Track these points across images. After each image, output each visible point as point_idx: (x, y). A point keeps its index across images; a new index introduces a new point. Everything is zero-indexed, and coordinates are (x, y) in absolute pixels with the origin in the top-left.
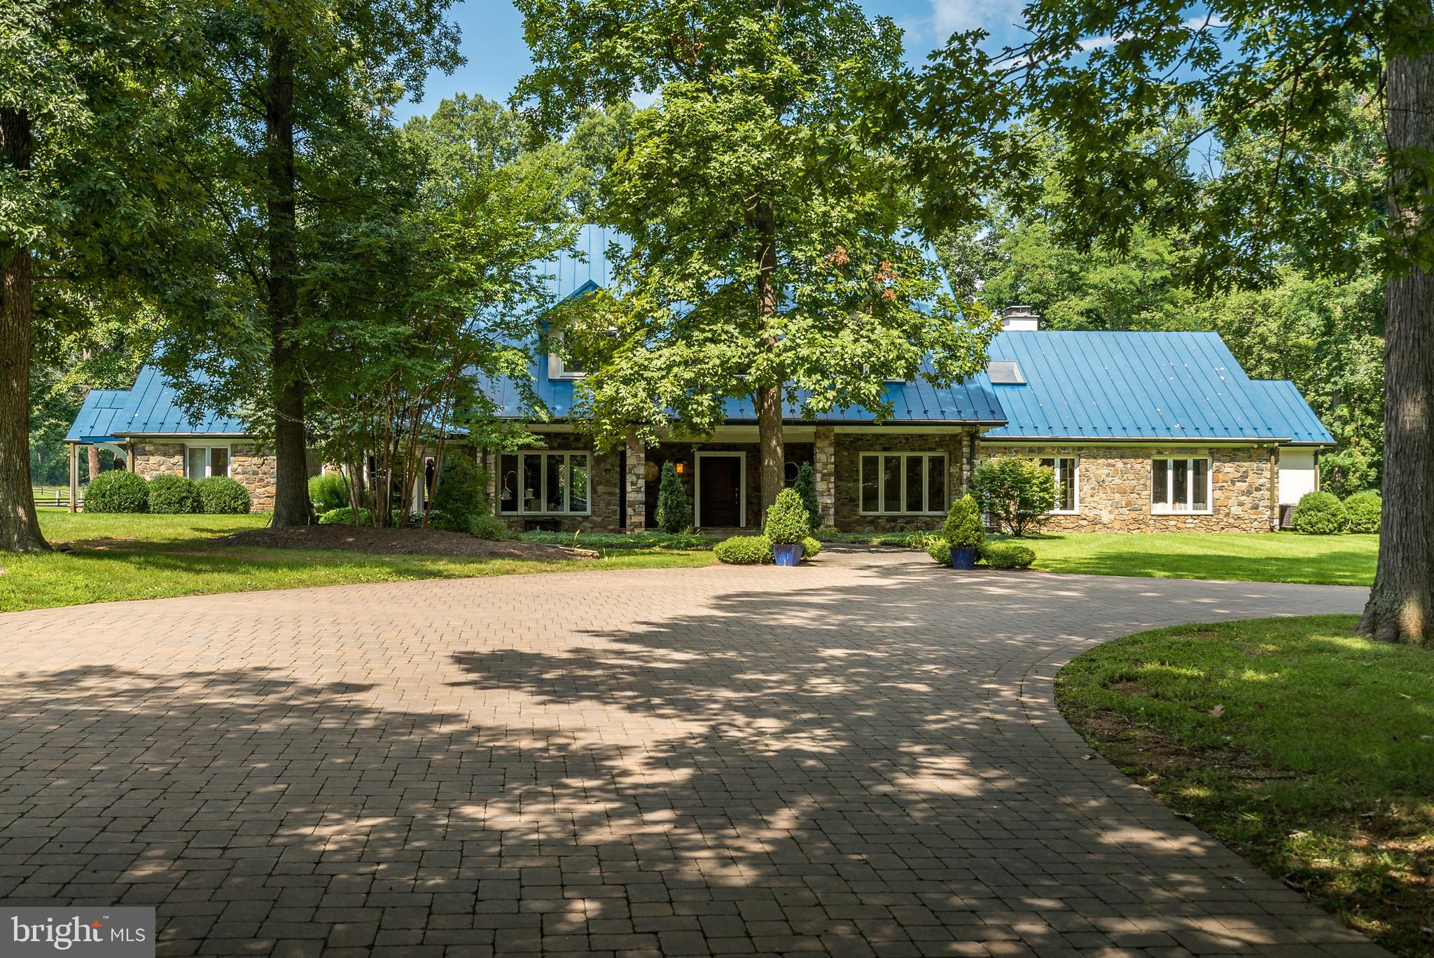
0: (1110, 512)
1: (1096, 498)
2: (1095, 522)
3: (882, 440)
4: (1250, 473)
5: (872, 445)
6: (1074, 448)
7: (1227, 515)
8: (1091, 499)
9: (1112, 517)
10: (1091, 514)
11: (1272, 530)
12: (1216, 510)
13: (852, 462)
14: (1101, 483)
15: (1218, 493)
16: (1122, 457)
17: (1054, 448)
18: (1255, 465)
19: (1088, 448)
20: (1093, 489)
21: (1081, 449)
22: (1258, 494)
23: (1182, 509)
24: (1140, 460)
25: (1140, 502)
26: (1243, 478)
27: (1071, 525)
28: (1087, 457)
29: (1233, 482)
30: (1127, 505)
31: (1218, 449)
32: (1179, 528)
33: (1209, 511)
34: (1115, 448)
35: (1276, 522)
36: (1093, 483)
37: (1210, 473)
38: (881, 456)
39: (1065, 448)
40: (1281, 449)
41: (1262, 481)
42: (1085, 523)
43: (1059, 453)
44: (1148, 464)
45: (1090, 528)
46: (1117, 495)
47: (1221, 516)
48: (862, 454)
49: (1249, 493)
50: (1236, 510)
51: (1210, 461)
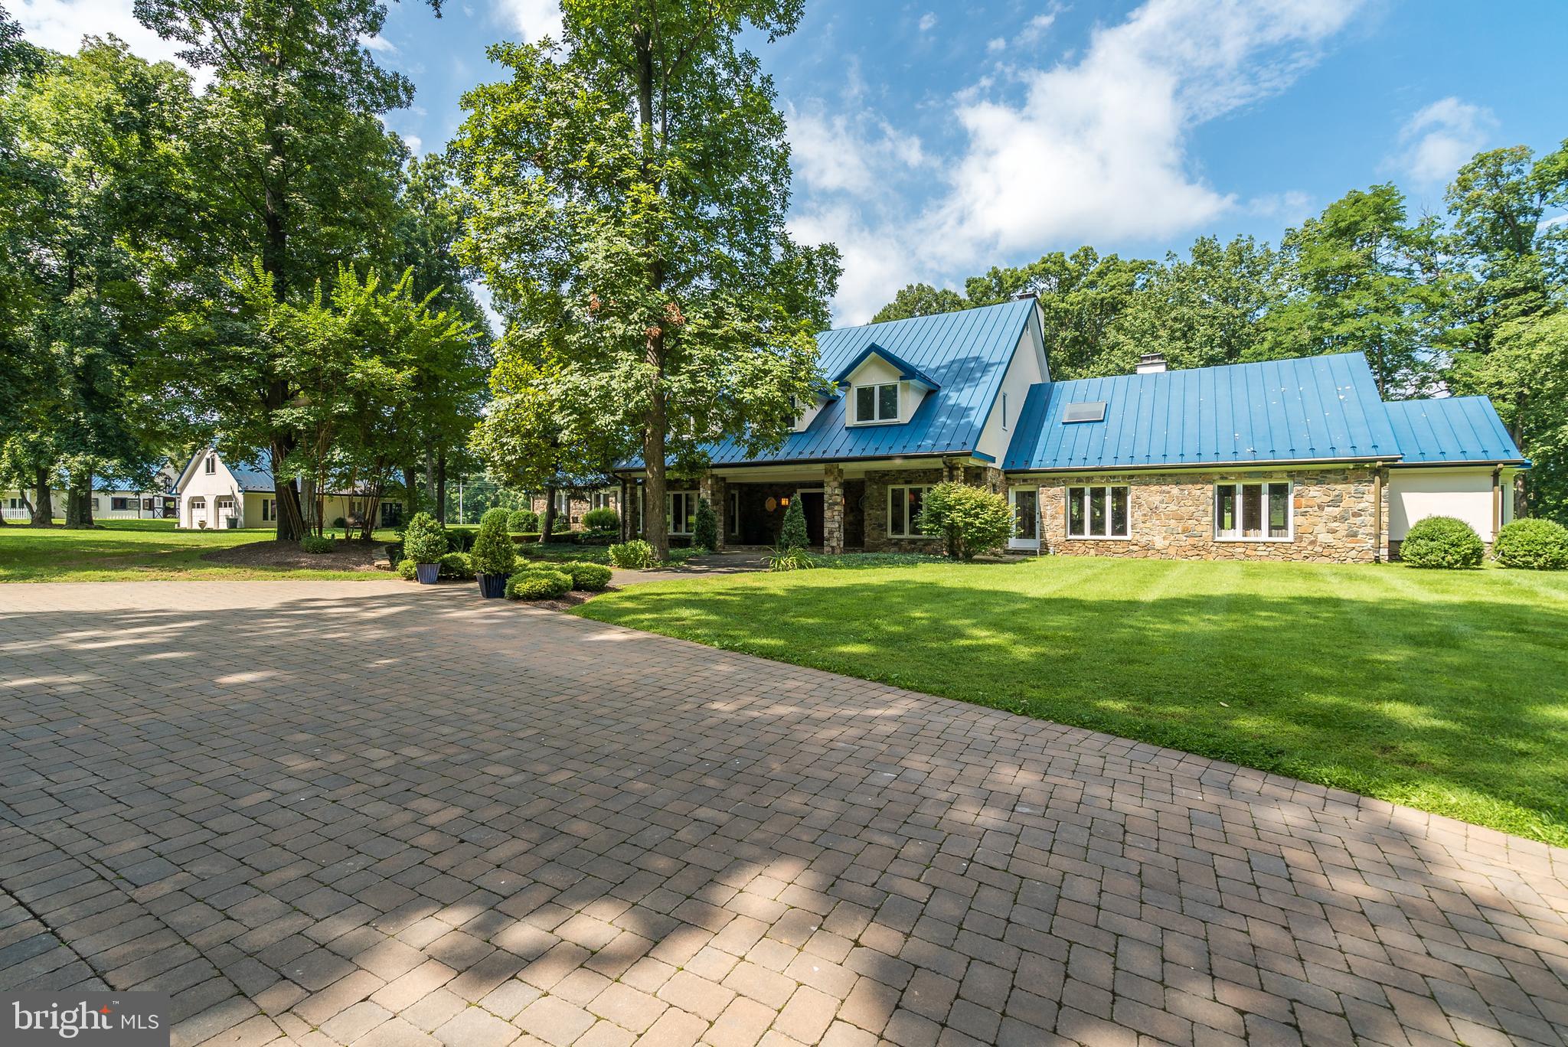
0: (1164, 538)
1: (1148, 524)
2: (1147, 548)
3: (904, 475)
4: (1346, 497)
5: (896, 479)
6: (1124, 477)
7: (1313, 543)
8: (1142, 525)
9: (1167, 543)
10: (1144, 540)
11: (1377, 560)
12: (1299, 538)
13: (881, 494)
14: (1154, 510)
15: (1300, 520)
16: (1177, 484)
17: (1102, 477)
18: (1352, 488)
19: (1139, 476)
20: (1145, 515)
21: (1131, 477)
22: (1358, 520)
23: (1253, 536)
24: (1199, 486)
25: (1199, 528)
26: (1335, 502)
27: (1121, 550)
28: (1139, 484)
29: (1321, 508)
30: (1184, 532)
31: (1300, 473)
32: (1248, 556)
33: (1290, 538)
34: (1170, 475)
35: (1384, 552)
36: (1145, 509)
37: (1291, 498)
38: (906, 488)
39: (1114, 477)
40: (1391, 471)
41: (1362, 506)
42: (1136, 548)
43: (1108, 481)
44: (1210, 490)
45: (1142, 554)
46: (1173, 522)
47: (1304, 544)
48: (890, 487)
49: (1343, 519)
50: (1324, 538)
51: (1290, 483)
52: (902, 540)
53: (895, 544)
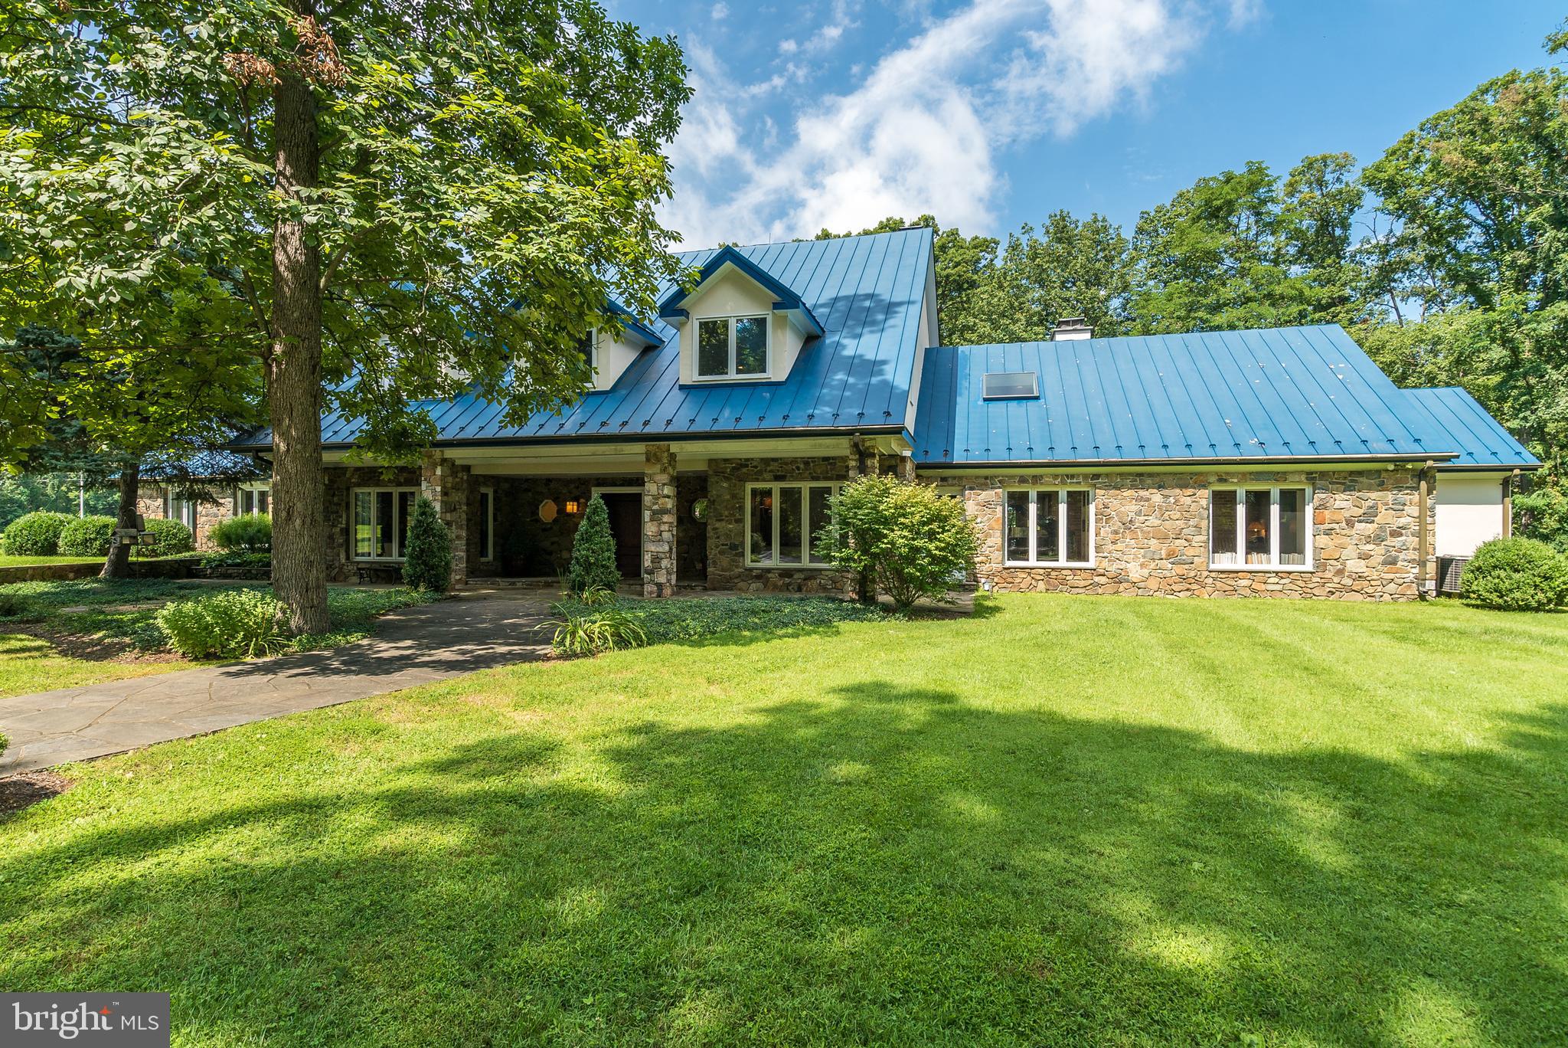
0: (1142, 566)
1: (1120, 546)
2: (1118, 579)
3: (774, 466)
4: (1382, 509)
5: (760, 473)
6: (1086, 476)
7: (1340, 572)
8: (1111, 547)
9: (1145, 572)
10: (1113, 568)
11: (1422, 597)
12: (1320, 565)
13: (734, 496)
14: (1128, 525)
15: (1323, 540)
16: (1160, 487)
17: (1056, 476)
18: (1389, 496)
19: (1107, 475)
20: (1116, 532)
21: (1096, 476)
22: (1397, 542)
23: (1258, 562)
24: (1190, 491)
25: (1191, 552)
26: (1369, 516)
27: (1083, 583)
28: (1108, 487)
29: (1350, 523)
30: (1169, 556)
31: (1323, 474)
32: (1255, 591)
33: (1309, 566)
34: (1150, 475)
35: (1431, 585)
36: (1116, 524)
37: (1309, 510)
38: (776, 487)
39: (1072, 476)
40: (1439, 475)
41: (1402, 521)
42: (1103, 580)
43: (1063, 483)
44: (1204, 496)
45: (1110, 588)
46: (1153, 542)
47: (1328, 575)
48: (749, 486)
49: (1378, 539)
50: (1355, 565)
51: (1309, 490)
52: (769, 570)
53: (758, 577)
